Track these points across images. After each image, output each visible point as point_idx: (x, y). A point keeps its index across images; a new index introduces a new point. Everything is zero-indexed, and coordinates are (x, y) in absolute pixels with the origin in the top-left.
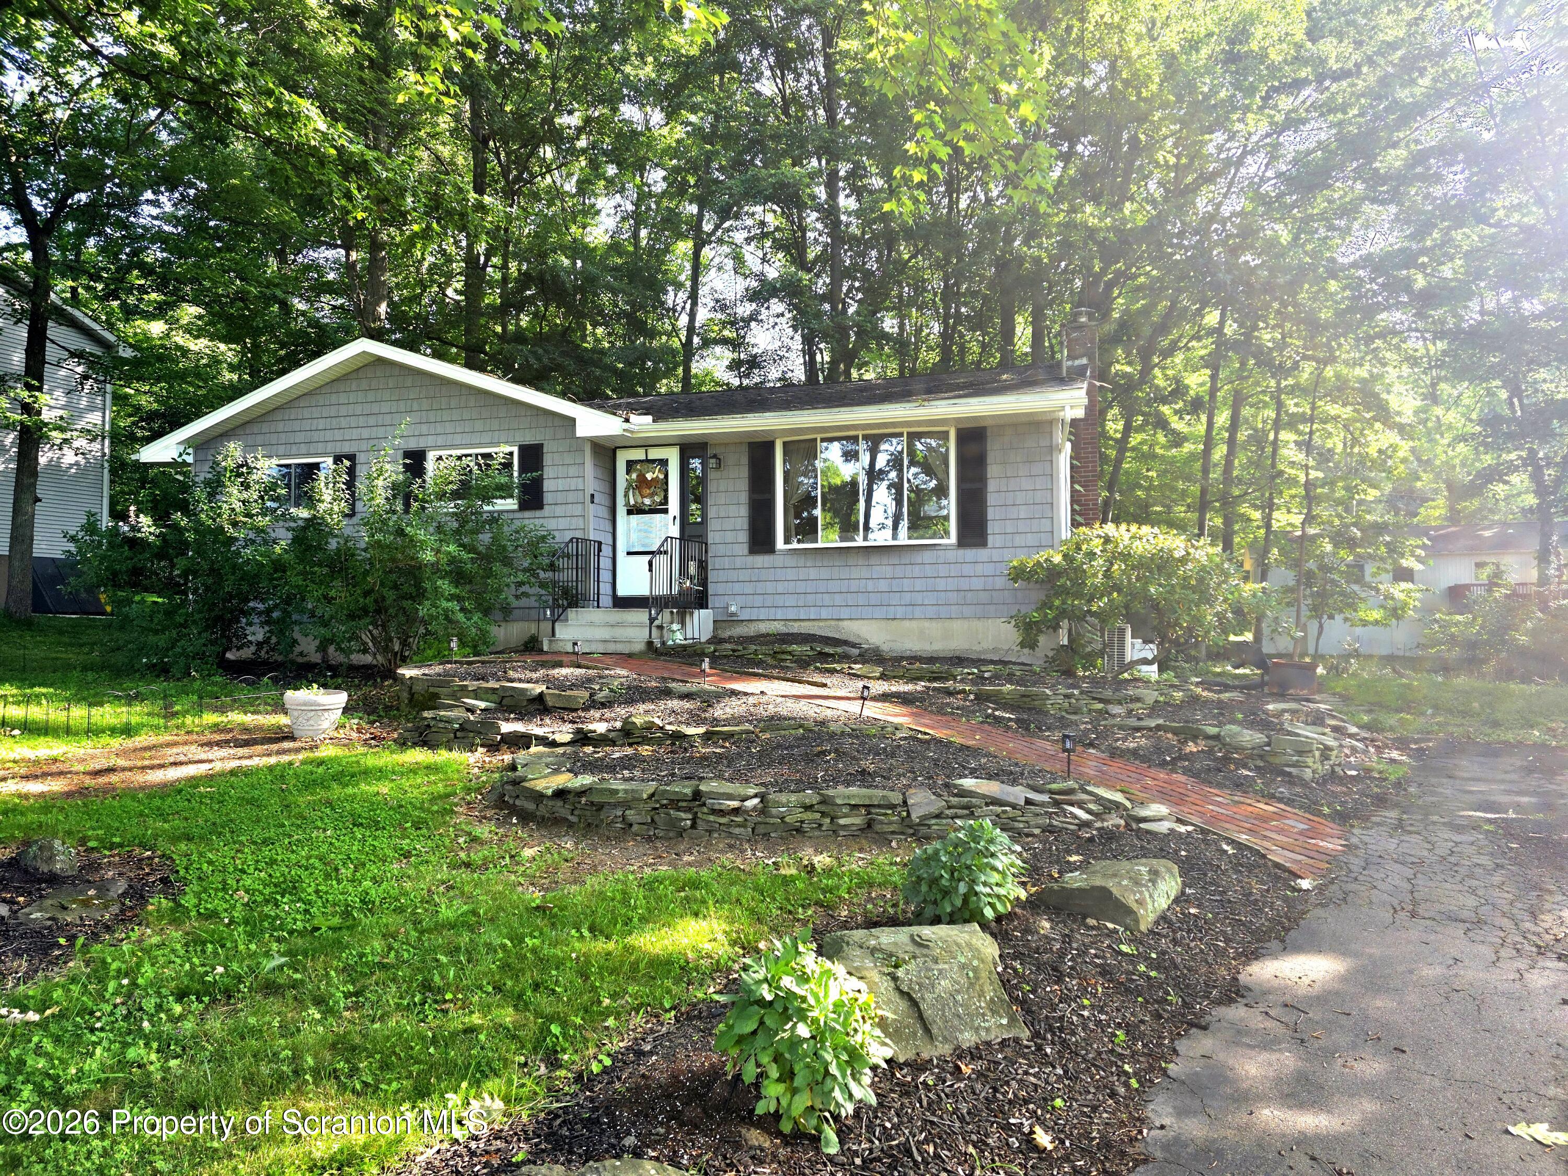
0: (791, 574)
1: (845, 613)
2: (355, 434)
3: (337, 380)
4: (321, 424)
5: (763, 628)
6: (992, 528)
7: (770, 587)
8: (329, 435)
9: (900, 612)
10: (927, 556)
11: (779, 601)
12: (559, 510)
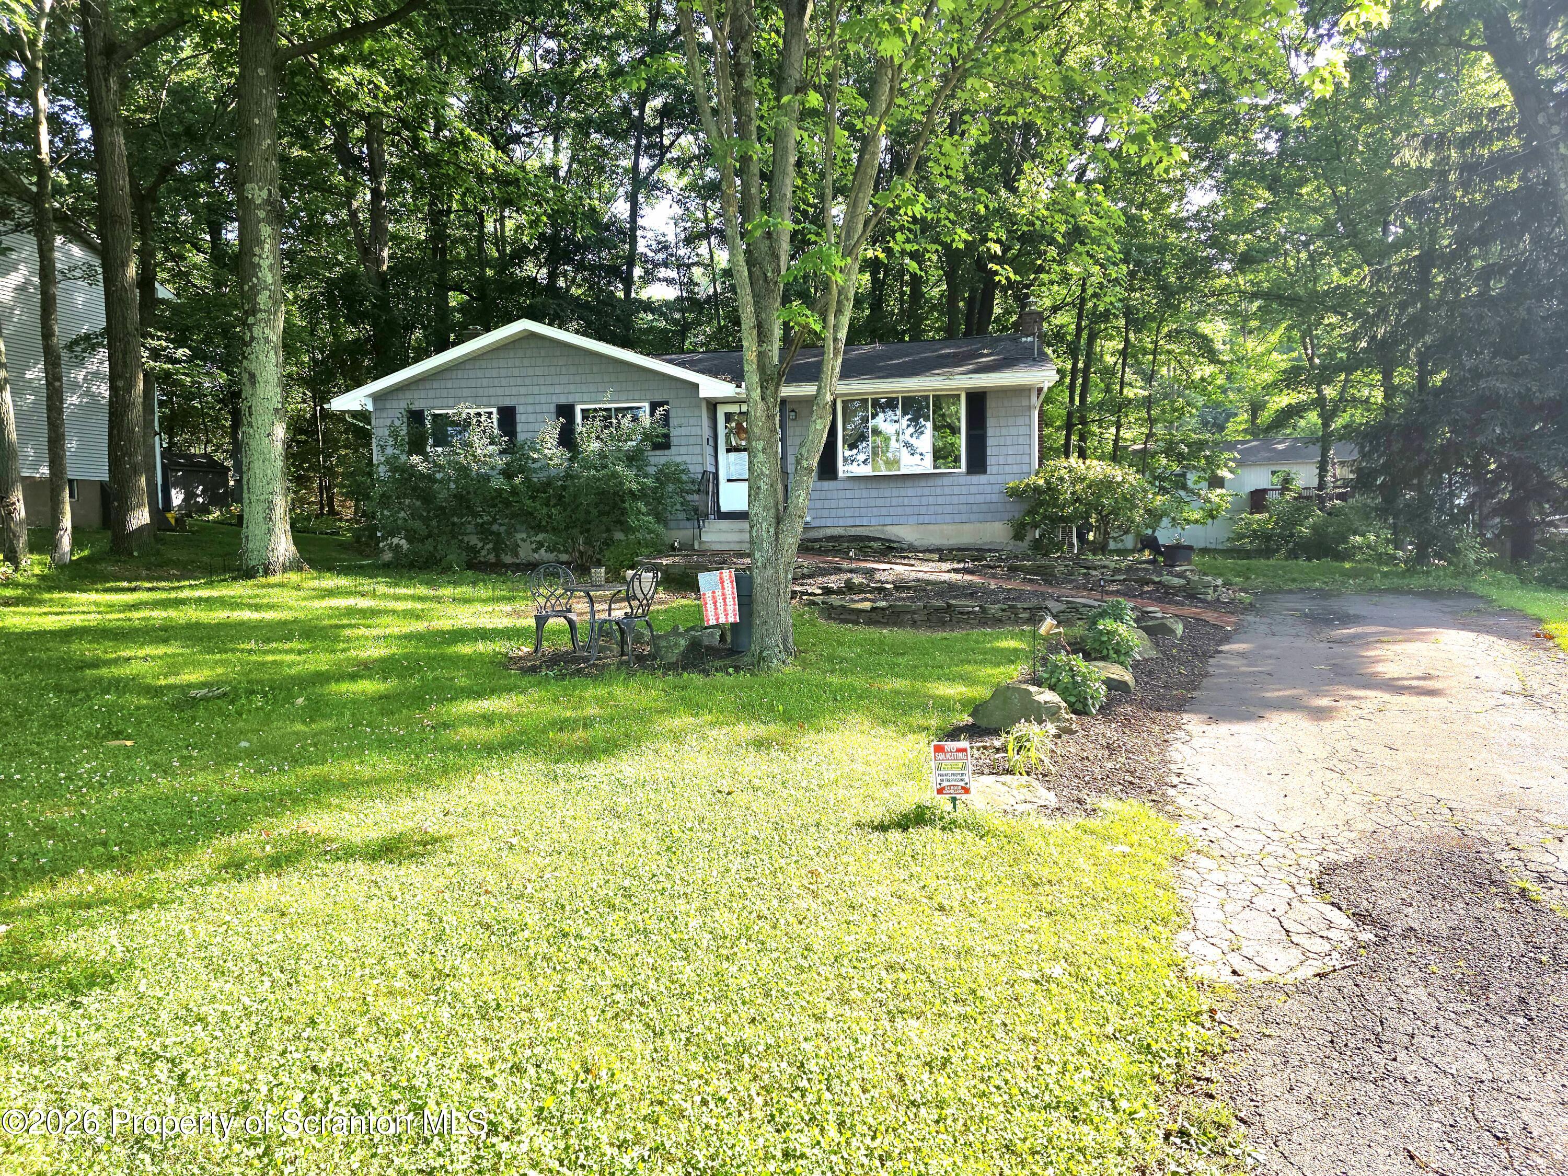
0: (849, 494)
1: (888, 520)
2: (514, 391)
3: (498, 349)
4: (485, 382)
5: (829, 532)
6: (990, 460)
7: (834, 504)
8: (491, 391)
9: (927, 519)
10: (946, 481)
11: (841, 513)
12: (683, 450)
